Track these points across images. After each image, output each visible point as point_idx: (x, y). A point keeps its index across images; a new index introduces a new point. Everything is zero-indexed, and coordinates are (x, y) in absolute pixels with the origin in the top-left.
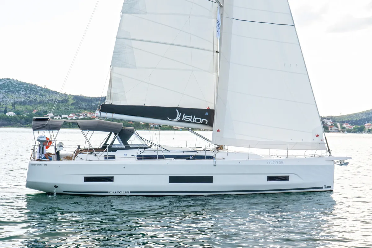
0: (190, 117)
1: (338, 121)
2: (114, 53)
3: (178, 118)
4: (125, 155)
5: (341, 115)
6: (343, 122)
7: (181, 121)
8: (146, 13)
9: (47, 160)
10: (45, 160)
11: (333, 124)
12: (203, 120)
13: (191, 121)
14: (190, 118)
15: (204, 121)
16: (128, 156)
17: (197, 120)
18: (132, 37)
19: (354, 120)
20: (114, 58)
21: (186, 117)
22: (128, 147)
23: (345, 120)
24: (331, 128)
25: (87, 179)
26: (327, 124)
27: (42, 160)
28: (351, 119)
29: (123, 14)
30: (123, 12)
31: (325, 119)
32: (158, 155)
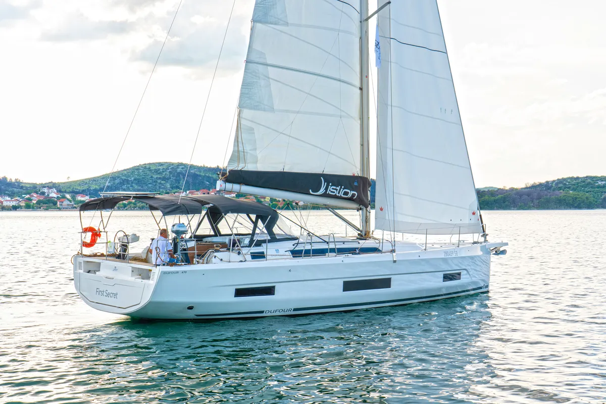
0: (337, 188)
1: (65, 191)
2: (242, 86)
3: (322, 191)
4: (277, 251)
5: (70, 180)
6: (74, 193)
7: (325, 195)
8: (287, 24)
9: (185, 264)
10: (182, 265)
11: (59, 196)
12: (353, 192)
13: (338, 195)
14: (337, 190)
15: (353, 194)
16: (280, 254)
17: (346, 193)
18: (269, 62)
19: (92, 189)
20: (242, 95)
21: (332, 189)
22: (274, 239)
23: (77, 189)
24: (61, 203)
25: (240, 293)
26: (51, 195)
27: (177, 265)
28: (86, 187)
29: (255, 24)
30: (254, 21)
31: (44, 187)
32: (330, 249)
